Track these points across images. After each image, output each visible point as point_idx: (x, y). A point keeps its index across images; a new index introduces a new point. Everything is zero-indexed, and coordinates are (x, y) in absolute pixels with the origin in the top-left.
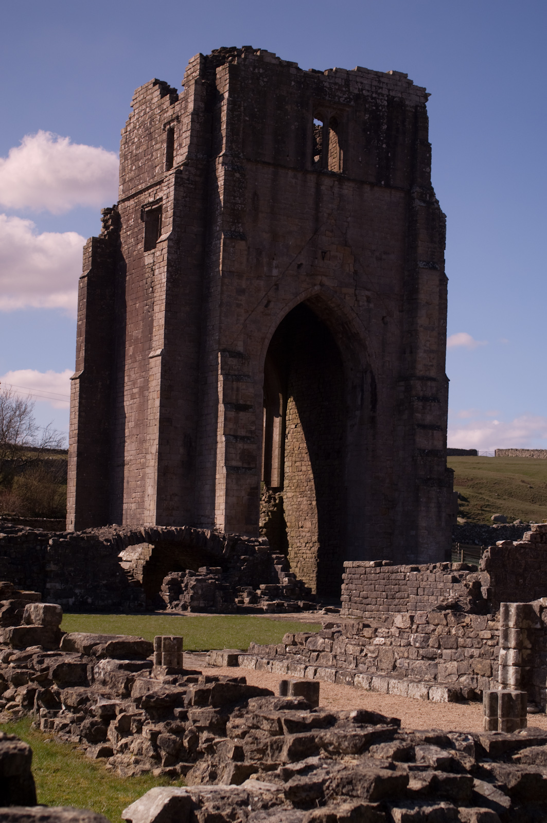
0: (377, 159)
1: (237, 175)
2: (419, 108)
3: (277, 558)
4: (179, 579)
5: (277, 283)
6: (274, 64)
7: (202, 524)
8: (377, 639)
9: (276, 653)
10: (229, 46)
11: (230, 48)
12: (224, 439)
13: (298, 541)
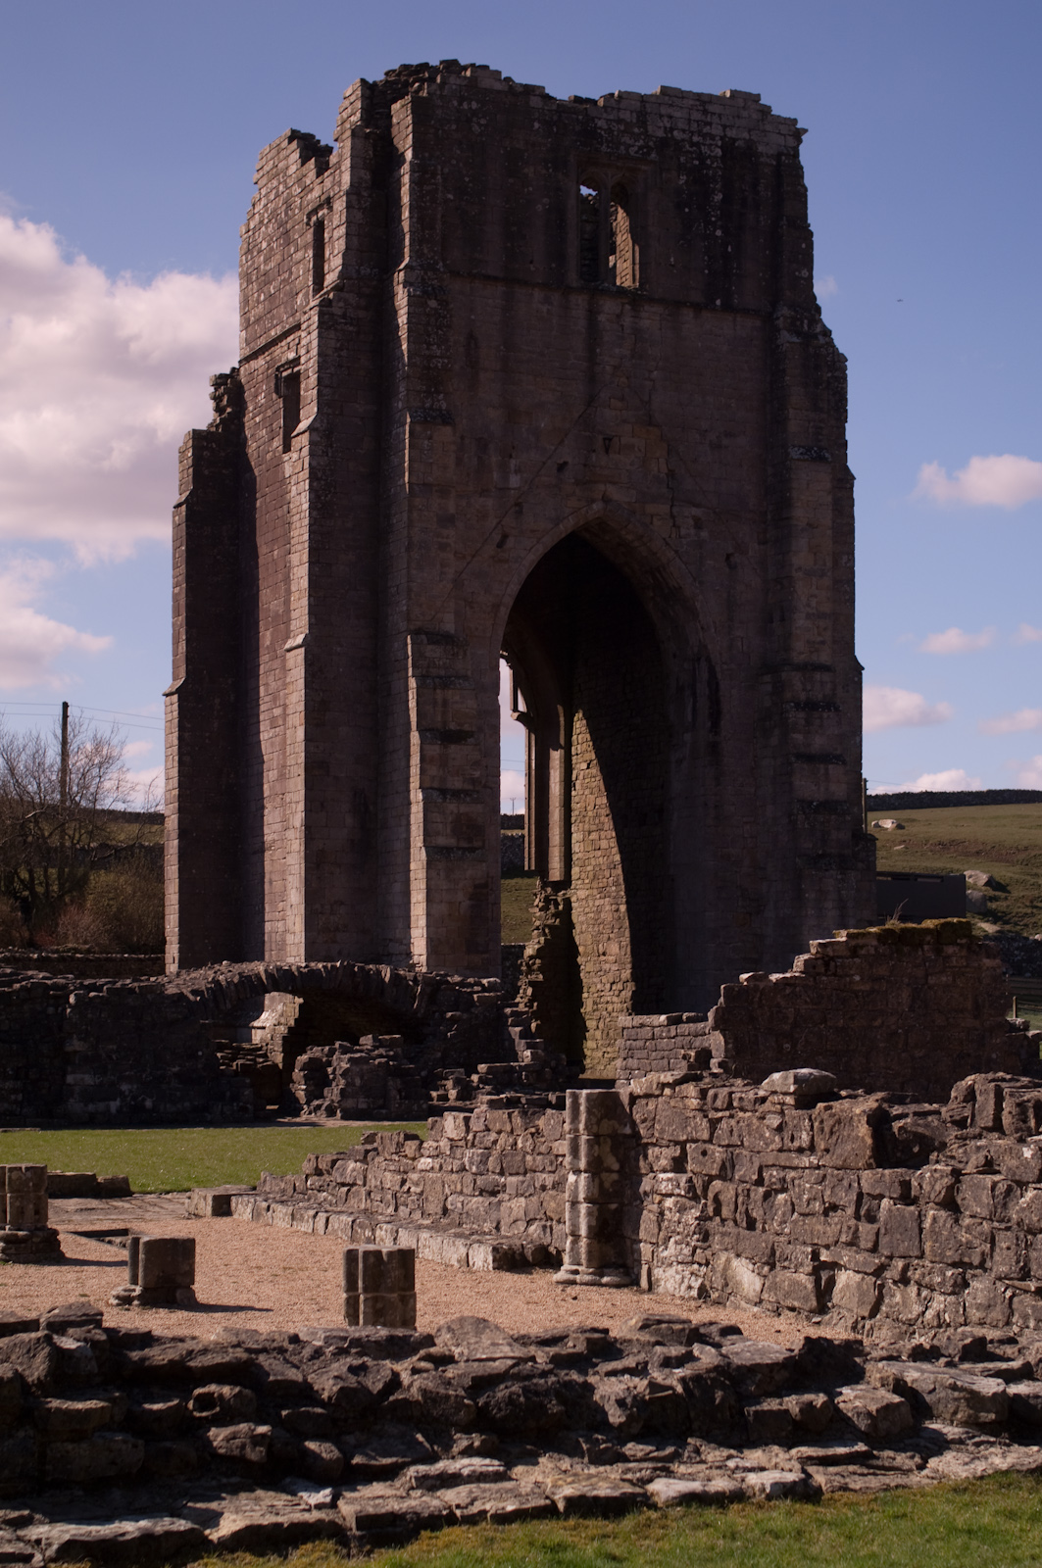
0: (706, 258)
1: (433, 303)
2: (783, 158)
3: (513, 1014)
4: (324, 1060)
5: (520, 500)
6: (499, 92)
7: (389, 955)
8: (423, 1160)
9: (295, 1190)
10: (415, 61)
11: (417, 66)
12: (420, 796)
13: (599, 979)
